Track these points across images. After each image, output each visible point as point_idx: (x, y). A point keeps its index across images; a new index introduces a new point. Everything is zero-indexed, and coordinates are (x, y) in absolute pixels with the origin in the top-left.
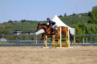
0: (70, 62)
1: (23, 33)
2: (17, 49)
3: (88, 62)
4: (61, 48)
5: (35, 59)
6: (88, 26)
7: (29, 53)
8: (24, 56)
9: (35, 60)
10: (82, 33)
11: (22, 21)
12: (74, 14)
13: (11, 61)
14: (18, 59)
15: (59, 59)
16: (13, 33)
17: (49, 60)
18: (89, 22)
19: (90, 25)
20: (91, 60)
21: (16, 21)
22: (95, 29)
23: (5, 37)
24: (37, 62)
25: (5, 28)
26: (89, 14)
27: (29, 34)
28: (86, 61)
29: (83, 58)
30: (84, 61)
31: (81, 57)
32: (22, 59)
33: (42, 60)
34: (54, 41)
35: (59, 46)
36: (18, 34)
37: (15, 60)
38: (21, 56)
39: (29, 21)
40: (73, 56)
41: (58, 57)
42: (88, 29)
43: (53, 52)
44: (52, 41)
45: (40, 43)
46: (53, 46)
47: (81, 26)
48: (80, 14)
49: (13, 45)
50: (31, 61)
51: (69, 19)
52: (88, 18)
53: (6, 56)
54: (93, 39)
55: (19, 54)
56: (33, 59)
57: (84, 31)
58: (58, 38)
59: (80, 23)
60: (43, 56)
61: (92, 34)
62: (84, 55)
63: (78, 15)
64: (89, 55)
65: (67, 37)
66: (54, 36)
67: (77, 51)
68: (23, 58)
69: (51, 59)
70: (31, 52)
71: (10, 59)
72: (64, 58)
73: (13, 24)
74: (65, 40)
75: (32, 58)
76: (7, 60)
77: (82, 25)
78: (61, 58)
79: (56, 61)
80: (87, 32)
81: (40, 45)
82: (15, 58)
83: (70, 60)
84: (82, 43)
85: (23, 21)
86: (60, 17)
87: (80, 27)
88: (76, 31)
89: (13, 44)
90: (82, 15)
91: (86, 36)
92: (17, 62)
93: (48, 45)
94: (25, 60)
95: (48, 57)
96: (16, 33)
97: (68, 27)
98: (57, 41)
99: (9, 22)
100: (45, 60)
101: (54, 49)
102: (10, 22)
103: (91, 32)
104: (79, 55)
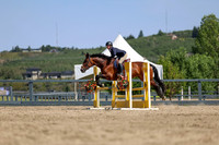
0: (151, 141)
1: (45, 75)
2: (31, 111)
3: (191, 141)
4: (131, 109)
5: (73, 134)
6: (193, 60)
7: (58, 122)
8: (48, 127)
9: (72, 138)
10: (178, 76)
11: (43, 48)
12: (160, 34)
13: (18, 138)
14: (33, 134)
15: (126, 135)
16: (24, 75)
17: (103, 136)
18: (195, 51)
19: (197, 57)
20: (200, 136)
21: (29, 49)
22: (207, 67)
23: (5, 85)
24: (78, 142)
25: (5, 64)
26: (195, 33)
27: (59, 77)
28: (188, 139)
29: (180, 133)
30: (183, 139)
31: (177, 129)
32: (43, 135)
33: (88, 138)
34: (115, 94)
35: (126, 105)
36: (35, 78)
37: (28, 137)
38: (41, 128)
39: (59, 49)
40: (159, 127)
41: (124, 130)
42: (192, 67)
43: (114, 118)
44: (111, 93)
45: (84, 98)
46: (113, 104)
47: (176, 59)
48: (174, 33)
49: (22, 104)
50: (63, 139)
51: (149, 45)
52: (193, 42)
53: (6, 129)
54: (203, 88)
55: (36, 123)
56: (68, 135)
57: (184, 72)
58: (125, 87)
59: (173, 53)
60: (90, 127)
61: (201, 78)
62: (182, 126)
63: (170, 35)
64: (195, 125)
65: (146, 85)
66: (115, 83)
67: (166, 116)
68: (45, 132)
69: (109, 135)
70: (63, 119)
71: (16, 135)
72: (138, 133)
73: (22, 55)
74: (141, 92)
75: (65, 133)
76: (9, 138)
77: (179, 57)
78: (131, 132)
79: (121, 139)
80: (189, 74)
81: (84, 104)
82: (27, 132)
83: (152, 137)
84: (179, 97)
85: (46, 49)
86: (129, 39)
87: (174, 62)
88: (166, 70)
89: (23, 100)
90: (179, 34)
91: (188, 84)
92: (31, 141)
93: (102, 104)
94: (49, 137)
95: (102, 129)
96: (30, 76)
97: (146, 61)
98: (123, 93)
99: (13, 51)
100: (96, 136)
101: (114, 112)
102: (17, 50)
103: (198, 73)
104: (171, 126)
